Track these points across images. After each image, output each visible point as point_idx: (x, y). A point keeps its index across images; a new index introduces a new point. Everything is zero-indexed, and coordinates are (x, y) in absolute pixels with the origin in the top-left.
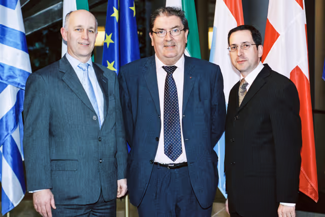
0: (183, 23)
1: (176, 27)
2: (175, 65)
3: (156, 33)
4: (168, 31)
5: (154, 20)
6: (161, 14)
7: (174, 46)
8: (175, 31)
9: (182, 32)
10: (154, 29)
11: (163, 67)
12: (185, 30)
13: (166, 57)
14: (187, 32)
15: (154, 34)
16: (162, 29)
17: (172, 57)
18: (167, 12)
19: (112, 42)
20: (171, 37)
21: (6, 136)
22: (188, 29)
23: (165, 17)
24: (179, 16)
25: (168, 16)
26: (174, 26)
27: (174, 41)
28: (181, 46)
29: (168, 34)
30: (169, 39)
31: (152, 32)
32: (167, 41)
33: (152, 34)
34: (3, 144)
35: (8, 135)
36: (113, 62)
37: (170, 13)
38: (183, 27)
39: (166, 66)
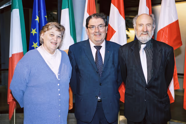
0: (105, 22)
2: (101, 45)
3: (90, 28)
4: (97, 27)
5: (89, 21)
6: (93, 17)
7: (100, 35)
8: (101, 27)
9: (105, 27)
10: (89, 26)
11: (94, 46)
12: (106, 26)
13: (96, 41)
14: (107, 27)
15: (89, 28)
16: (94, 26)
17: (99, 41)
18: (96, 16)
20: (99, 30)
22: (107, 25)
23: (95, 19)
24: (102, 18)
25: (96, 18)
26: (100, 24)
27: (100, 32)
28: (104, 35)
29: (97, 28)
30: (97, 31)
32: (96, 32)
36: (37, 43)
37: (98, 17)
38: (105, 25)
39: (96, 46)
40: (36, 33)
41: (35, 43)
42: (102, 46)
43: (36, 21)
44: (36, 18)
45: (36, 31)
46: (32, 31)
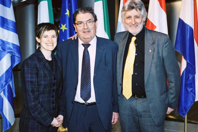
0: (94, 17)
1: (90, 20)
2: (90, 43)
3: (78, 24)
4: (85, 22)
5: (76, 16)
6: (80, 12)
7: (89, 31)
8: (89, 22)
10: (76, 22)
11: (82, 44)
12: (95, 21)
13: (85, 39)
15: (76, 25)
16: (81, 22)
17: (88, 38)
18: (83, 11)
22: (97, 20)
23: (83, 14)
24: (91, 13)
27: (89, 29)
28: (94, 32)
29: (85, 24)
30: (86, 27)
31: (75, 24)
32: (85, 29)
33: (75, 25)
34: (4, 90)
35: (6, 84)
37: (85, 12)
39: (84, 44)
40: (67, 29)
43: (66, 15)
44: (66, 12)
45: (66, 27)
46: (61, 26)
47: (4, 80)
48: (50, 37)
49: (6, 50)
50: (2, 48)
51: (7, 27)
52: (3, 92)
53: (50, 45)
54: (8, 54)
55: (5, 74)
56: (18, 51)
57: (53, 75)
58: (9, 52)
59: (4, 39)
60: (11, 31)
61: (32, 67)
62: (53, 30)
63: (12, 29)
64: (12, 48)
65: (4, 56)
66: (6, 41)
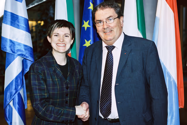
2: (114, 45)
7: (112, 31)
11: (106, 47)
13: (106, 40)
17: (110, 40)
18: (102, 6)
19: (89, 26)
21: (15, 94)
25: (102, 9)
26: (108, 17)
29: (105, 23)
32: (105, 29)
34: (13, 99)
35: (16, 92)
36: (90, 40)
38: (116, 16)
39: (107, 46)
40: (90, 27)
41: (88, 41)
42: (115, 47)
43: (89, 9)
44: (89, 5)
45: (89, 24)
46: (83, 24)
47: (14, 87)
48: (62, 36)
49: (16, 52)
50: (11, 50)
51: (18, 25)
52: (12, 101)
53: (60, 45)
54: (19, 57)
55: (14, 80)
56: (31, 54)
57: (65, 84)
58: (19, 55)
59: (14, 40)
60: (22, 30)
61: (38, 72)
62: (65, 27)
63: (23, 27)
64: (24, 50)
65: (14, 59)
66: (17, 42)
